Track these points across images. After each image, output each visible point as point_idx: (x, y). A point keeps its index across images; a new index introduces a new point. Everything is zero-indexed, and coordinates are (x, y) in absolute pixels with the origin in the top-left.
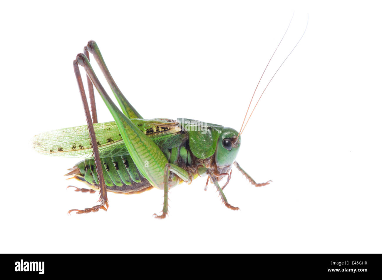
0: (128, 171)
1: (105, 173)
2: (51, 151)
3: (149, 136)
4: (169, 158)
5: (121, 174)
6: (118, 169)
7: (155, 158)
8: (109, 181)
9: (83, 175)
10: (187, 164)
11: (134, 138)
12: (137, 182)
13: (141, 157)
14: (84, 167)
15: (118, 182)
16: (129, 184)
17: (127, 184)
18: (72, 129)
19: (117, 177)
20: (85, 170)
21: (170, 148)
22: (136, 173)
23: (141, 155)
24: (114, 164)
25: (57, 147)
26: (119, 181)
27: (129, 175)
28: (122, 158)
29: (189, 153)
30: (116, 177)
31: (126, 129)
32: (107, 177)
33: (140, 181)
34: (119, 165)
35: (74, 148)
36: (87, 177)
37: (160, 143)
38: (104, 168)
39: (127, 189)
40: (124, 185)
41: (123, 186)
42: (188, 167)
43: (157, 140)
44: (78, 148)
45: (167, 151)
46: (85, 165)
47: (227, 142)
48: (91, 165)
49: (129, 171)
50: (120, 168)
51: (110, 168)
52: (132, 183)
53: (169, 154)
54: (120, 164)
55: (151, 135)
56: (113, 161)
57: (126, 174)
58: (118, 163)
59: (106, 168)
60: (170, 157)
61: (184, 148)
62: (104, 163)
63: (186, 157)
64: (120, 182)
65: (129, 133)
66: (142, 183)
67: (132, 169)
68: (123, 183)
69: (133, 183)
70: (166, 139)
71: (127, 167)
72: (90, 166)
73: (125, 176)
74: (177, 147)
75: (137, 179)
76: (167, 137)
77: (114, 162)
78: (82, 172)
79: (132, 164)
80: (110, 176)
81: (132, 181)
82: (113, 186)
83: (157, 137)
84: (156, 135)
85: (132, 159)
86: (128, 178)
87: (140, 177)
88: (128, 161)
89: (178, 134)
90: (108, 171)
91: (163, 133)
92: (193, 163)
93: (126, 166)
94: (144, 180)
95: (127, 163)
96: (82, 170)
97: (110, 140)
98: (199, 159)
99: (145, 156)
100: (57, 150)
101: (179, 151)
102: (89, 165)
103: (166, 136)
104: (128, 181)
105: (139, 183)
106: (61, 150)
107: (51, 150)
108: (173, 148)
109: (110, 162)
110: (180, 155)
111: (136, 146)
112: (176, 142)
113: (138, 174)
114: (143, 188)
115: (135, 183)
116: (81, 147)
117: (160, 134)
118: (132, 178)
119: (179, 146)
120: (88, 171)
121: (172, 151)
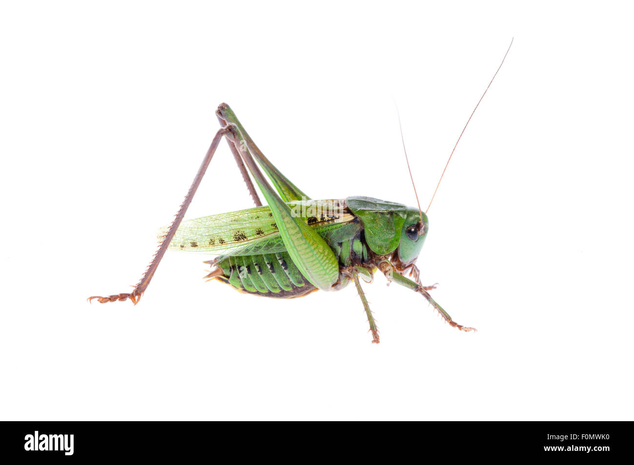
0: (287, 274)
1: (256, 276)
2: (182, 247)
3: (312, 226)
4: (339, 254)
5: (278, 278)
6: (273, 272)
7: (320, 259)
8: (262, 286)
9: (228, 277)
10: (363, 260)
11: (294, 233)
12: (300, 286)
13: (301, 256)
14: (228, 267)
15: (275, 288)
16: (290, 289)
17: (286, 289)
18: (208, 218)
19: (273, 282)
20: (231, 271)
21: (340, 242)
22: (297, 276)
23: (303, 255)
24: (268, 265)
25: (189, 241)
26: (276, 286)
27: (289, 279)
28: (278, 258)
29: (364, 246)
30: (271, 282)
31: (285, 220)
32: (259, 282)
33: (303, 285)
34: (274, 267)
35: (212, 242)
36: (233, 280)
37: (326, 236)
38: (256, 271)
39: (286, 295)
40: (283, 291)
41: (281, 292)
42: (364, 263)
43: (323, 232)
44: (217, 242)
45: (336, 245)
46: (231, 265)
47: (413, 230)
48: (238, 265)
49: (289, 274)
50: (276, 270)
51: (264, 271)
52: (293, 288)
53: (339, 249)
54: (276, 266)
55: (314, 225)
56: (266, 263)
57: (285, 277)
58: (273, 264)
59: (258, 270)
60: (341, 253)
61: (359, 241)
62: (254, 264)
63: (361, 252)
64: (276, 288)
65: (288, 226)
66: (306, 286)
67: (293, 271)
68: (281, 288)
69: (295, 287)
70: (334, 231)
71: (286, 268)
72: (237, 267)
73: (284, 280)
74: (349, 241)
75: (300, 282)
76: (336, 228)
77: (268, 264)
78: (227, 273)
79: (292, 264)
80: (263, 280)
81: (293, 285)
82: (267, 292)
83: (322, 228)
84: (320, 224)
85: (291, 259)
86: (287, 282)
87: (303, 279)
88: (286, 261)
89: (350, 224)
90: (261, 274)
91: (330, 222)
92: (370, 258)
93: (283, 268)
94: (307, 282)
95: (284, 264)
96: (226, 271)
97: (259, 232)
98: (378, 255)
99: (307, 256)
100: (190, 244)
101: (351, 244)
102: (235, 265)
103: (334, 227)
104: (287, 286)
105: (302, 287)
106: (194, 245)
107: (182, 245)
108: (343, 241)
109: (263, 263)
110: (352, 250)
111: (296, 242)
112: (348, 234)
113: (300, 276)
114: (307, 291)
115: (297, 288)
116: (222, 242)
117: (326, 223)
118: (293, 282)
119: (351, 238)
120: (235, 273)
121: (343, 245)
